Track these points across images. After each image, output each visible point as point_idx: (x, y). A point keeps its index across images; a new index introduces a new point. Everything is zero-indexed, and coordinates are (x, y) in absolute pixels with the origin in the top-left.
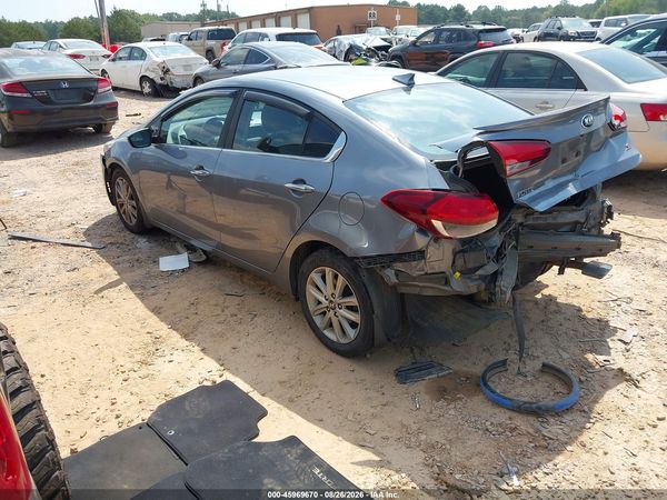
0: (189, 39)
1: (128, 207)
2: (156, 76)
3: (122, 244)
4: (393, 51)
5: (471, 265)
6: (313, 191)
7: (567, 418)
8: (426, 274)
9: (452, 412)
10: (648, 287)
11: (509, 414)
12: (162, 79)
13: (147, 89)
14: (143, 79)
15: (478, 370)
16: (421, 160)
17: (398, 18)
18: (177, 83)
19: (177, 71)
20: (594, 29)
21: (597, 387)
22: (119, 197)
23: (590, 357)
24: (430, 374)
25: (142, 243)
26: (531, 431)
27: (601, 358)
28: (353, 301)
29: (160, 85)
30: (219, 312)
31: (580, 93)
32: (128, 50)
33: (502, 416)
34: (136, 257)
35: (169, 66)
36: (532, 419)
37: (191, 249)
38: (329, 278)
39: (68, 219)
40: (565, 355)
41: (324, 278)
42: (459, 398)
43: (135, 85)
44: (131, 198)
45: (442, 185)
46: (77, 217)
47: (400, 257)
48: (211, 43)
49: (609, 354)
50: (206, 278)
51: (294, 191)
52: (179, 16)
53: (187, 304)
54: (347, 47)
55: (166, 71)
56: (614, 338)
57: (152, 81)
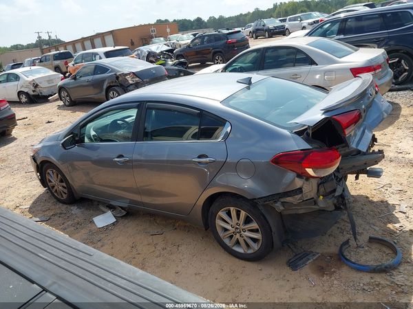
0: (41, 61)
1: (59, 187)
2: (30, 90)
3: (61, 213)
4: (176, 52)
5: (329, 190)
6: (214, 161)
7: (401, 269)
8: (303, 201)
9: (335, 282)
10: (394, 175)
11: (369, 275)
12: (34, 91)
13: (24, 99)
14: (20, 93)
15: (334, 249)
16: (286, 132)
17: (168, 30)
18: (45, 93)
19: (43, 85)
20: (283, 24)
21: (406, 245)
22: (50, 181)
23: (390, 226)
24: (309, 259)
25: (75, 210)
26: (388, 283)
27: (397, 225)
28: (254, 225)
29: (33, 95)
30: (153, 249)
31: (314, 66)
32: (6, 76)
33: (366, 278)
34: (75, 221)
35: (37, 82)
36: (384, 275)
37: (111, 208)
38: (234, 214)
39: (12, 203)
40: (377, 229)
41: (229, 214)
42: (334, 272)
43: (15, 98)
44: (61, 181)
45: (306, 146)
46: (17, 201)
47: (287, 194)
48: (57, 62)
49: (399, 222)
50: (131, 226)
51: (199, 162)
52: (22, 46)
53: (128, 248)
54: (147, 53)
55: (36, 86)
56: (397, 211)
57: (27, 94)
